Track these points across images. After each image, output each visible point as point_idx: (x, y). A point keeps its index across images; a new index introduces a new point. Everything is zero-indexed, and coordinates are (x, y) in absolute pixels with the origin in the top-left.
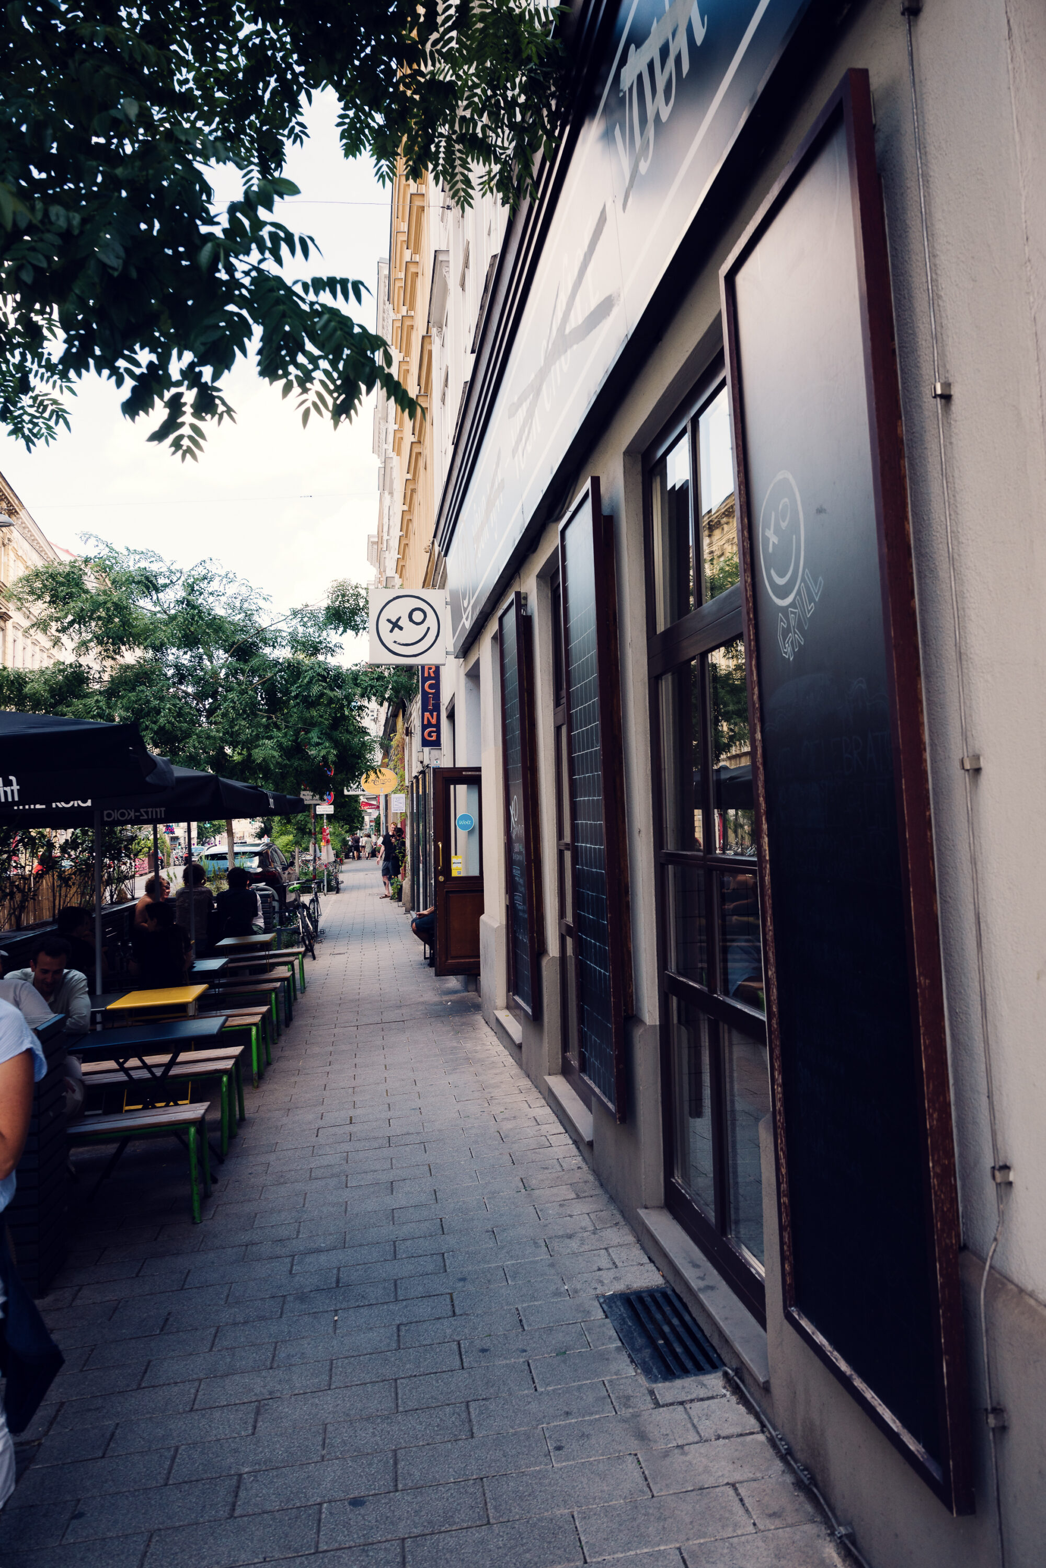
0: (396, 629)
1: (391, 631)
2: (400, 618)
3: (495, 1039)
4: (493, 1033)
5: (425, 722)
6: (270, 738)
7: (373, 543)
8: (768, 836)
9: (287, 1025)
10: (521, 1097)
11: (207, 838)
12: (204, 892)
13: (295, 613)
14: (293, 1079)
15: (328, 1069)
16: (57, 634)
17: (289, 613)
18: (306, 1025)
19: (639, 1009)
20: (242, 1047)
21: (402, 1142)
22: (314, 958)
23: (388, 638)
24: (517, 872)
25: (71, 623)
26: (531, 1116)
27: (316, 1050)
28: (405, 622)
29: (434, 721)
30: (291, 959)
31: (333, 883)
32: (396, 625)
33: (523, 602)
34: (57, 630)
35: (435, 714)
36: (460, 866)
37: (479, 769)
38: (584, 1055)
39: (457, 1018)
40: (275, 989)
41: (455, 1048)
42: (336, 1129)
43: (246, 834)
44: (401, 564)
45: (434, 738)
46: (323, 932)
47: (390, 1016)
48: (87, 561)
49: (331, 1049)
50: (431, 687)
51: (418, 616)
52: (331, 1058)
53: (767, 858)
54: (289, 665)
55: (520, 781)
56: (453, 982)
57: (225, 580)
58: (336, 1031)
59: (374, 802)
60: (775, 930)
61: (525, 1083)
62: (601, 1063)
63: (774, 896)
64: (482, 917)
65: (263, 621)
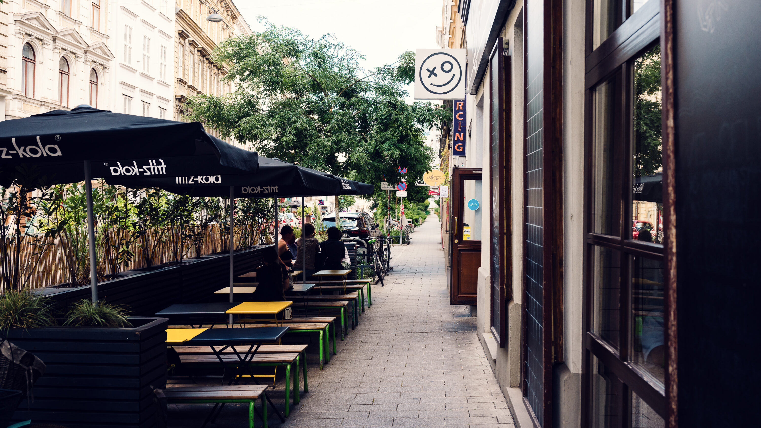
0: (433, 75)
1: (429, 77)
2: (435, 68)
3: (483, 352)
4: (482, 348)
5: (456, 139)
6: (361, 146)
7: (439, 31)
8: (676, 227)
9: (353, 329)
10: (491, 399)
11: (343, 208)
12: (313, 241)
13: (379, 70)
14: (346, 366)
15: (369, 362)
16: (240, 82)
17: (376, 70)
18: (365, 329)
19: (566, 358)
20: (307, 345)
21: (402, 424)
22: (383, 285)
23: (427, 81)
24: (495, 241)
25: (249, 75)
26: (494, 415)
27: (366, 347)
28: (438, 71)
29: (461, 139)
30: (361, 286)
31: (406, 239)
32: (432, 73)
33: (504, 46)
34: (241, 80)
35: (462, 134)
36: (468, 233)
37: (481, 169)
38: (527, 384)
39: (460, 334)
40: (343, 306)
41: (454, 355)
42: (362, 407)
43: (365, 207)
44: (451, 41)
45: (461, 150)
46: (392, 269)
47: (418, 328)
48: (259, 35)
49: (376, 347)
50: (460, 116)
51: (447, 67)
52: (373, 354)
53: (674, 250)
54: (374, 102)
55: (498, 176)
56: (464, 309)
57: (337, 47)
58: (382, 335)
59: (437, 191)
60: (679, 326)
61: (496, 388)
62: (536, 395)
63: (679, 291)
64: (480, 269)
65: (360, 75)
